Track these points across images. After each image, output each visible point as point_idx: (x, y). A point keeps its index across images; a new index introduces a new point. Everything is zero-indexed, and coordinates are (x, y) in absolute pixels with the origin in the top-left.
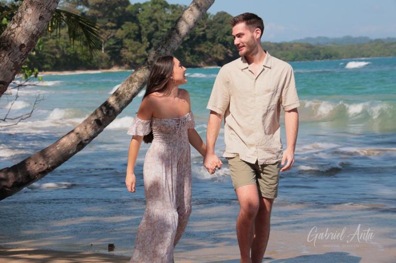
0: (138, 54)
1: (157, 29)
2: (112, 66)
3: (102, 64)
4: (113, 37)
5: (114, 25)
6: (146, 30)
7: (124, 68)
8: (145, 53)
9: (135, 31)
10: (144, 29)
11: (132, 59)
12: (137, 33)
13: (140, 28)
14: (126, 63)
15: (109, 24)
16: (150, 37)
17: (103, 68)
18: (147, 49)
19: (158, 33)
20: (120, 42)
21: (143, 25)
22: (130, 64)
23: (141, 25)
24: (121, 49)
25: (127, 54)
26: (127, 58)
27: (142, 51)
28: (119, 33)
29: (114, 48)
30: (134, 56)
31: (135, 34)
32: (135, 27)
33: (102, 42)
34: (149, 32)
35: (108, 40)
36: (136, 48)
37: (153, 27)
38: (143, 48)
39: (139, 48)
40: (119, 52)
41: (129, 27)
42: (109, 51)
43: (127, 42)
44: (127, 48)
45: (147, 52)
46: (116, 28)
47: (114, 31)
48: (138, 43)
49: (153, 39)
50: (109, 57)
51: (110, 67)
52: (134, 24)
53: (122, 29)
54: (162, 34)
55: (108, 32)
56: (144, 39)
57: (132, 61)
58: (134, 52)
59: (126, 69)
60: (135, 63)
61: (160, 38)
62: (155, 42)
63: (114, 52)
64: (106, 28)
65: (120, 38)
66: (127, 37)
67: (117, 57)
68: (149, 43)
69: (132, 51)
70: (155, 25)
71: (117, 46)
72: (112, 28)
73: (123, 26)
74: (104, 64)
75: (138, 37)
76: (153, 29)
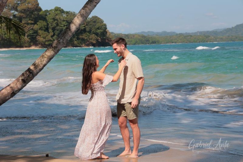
0: (47, 39)
1: (57, 25)
2: (32, 46)
3: (25, 44)
4: (32, 29)
5: (32, 22)
6: (52, 25)
7: (38, 47)
8: (51, 38)
9: (45, 26)
10: (50, 25)
11: (43, 42)
12: (46, 27)
13: (48, 24)
14: (39, 44)
15: (29, 22)
16: (54, 29)
17: (26, 47)
18: (52, 37)
19: (58, 28)
20: (36, 32)
21: (50, 23)
22: (42, 45)
23: (48, 22)
24: (36, 36)
25: (40, 39)
26: (40, 41)
27: (49, 37)
28: (36, 27)
29: (33, 36)
30: (44, 40)
31: (45, 28)
32: (45, 23)
33: (25, 32)
34: (53, 26)
35: (29, 30)
36: (45, 35)
37: (55, 24)
38: (50, 36)
39: (47, 35)
40: (35, 37)
41: (41, 23)
42: (29, 37)
43: (40, 32)
44: (40, 36)
45: (52, 38)
46: (34, 24)
47: (32, 25)
48: (46, 32)
49: (56, 31)
50: (29, 41)
51: (30, 46)
52: (45, 22)
53: (37, 25)
54: (61, 28)
55: (29, 26)
56: (50, 30)
57: (43, 43)
58: (44, 38)
59: (39, 47)
60: (45, 44)
61: (59, 30)
62: (57, 32)
63: (33, 38)
64: (28, 24)
65: (36, 29)
66: (40, 29)
67: (34, 40)
68: (53, 33)
69: (43, 37)
70: (57, 22)
71: (34, 34)
72: (31, 24)
73: (38, 23)
74: (26, 45)
75: (47, 29)
76: (55, 25)
